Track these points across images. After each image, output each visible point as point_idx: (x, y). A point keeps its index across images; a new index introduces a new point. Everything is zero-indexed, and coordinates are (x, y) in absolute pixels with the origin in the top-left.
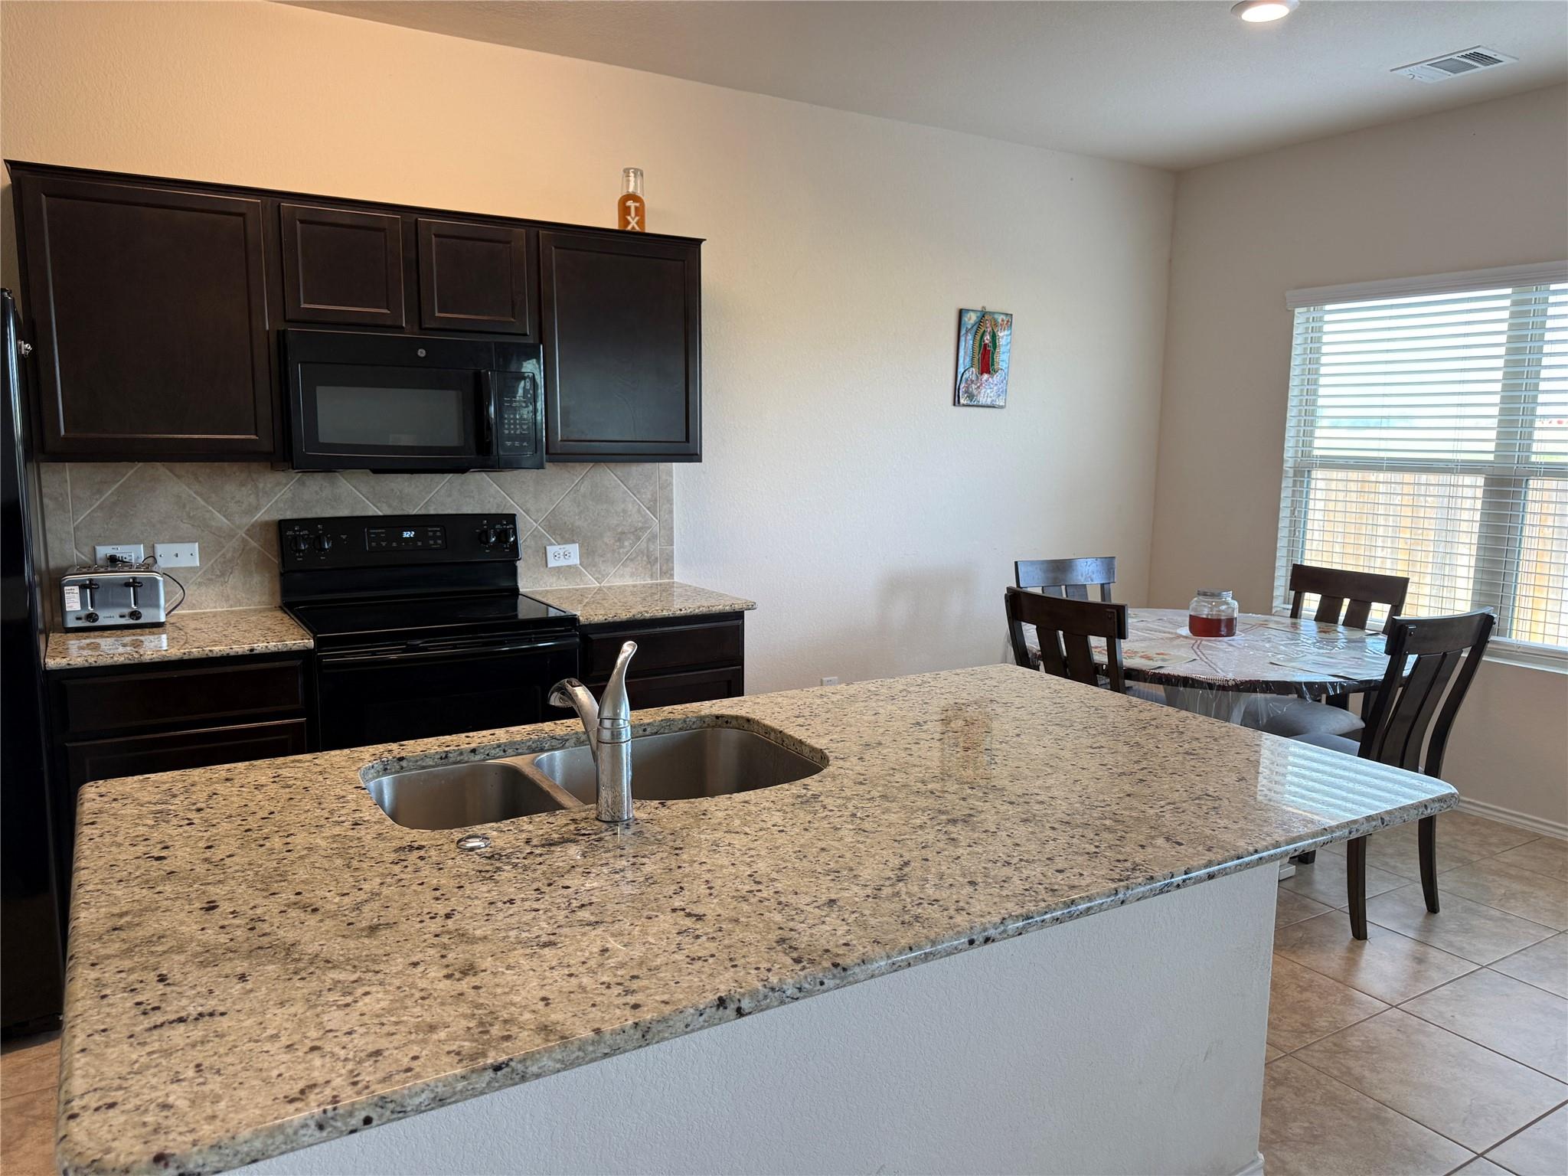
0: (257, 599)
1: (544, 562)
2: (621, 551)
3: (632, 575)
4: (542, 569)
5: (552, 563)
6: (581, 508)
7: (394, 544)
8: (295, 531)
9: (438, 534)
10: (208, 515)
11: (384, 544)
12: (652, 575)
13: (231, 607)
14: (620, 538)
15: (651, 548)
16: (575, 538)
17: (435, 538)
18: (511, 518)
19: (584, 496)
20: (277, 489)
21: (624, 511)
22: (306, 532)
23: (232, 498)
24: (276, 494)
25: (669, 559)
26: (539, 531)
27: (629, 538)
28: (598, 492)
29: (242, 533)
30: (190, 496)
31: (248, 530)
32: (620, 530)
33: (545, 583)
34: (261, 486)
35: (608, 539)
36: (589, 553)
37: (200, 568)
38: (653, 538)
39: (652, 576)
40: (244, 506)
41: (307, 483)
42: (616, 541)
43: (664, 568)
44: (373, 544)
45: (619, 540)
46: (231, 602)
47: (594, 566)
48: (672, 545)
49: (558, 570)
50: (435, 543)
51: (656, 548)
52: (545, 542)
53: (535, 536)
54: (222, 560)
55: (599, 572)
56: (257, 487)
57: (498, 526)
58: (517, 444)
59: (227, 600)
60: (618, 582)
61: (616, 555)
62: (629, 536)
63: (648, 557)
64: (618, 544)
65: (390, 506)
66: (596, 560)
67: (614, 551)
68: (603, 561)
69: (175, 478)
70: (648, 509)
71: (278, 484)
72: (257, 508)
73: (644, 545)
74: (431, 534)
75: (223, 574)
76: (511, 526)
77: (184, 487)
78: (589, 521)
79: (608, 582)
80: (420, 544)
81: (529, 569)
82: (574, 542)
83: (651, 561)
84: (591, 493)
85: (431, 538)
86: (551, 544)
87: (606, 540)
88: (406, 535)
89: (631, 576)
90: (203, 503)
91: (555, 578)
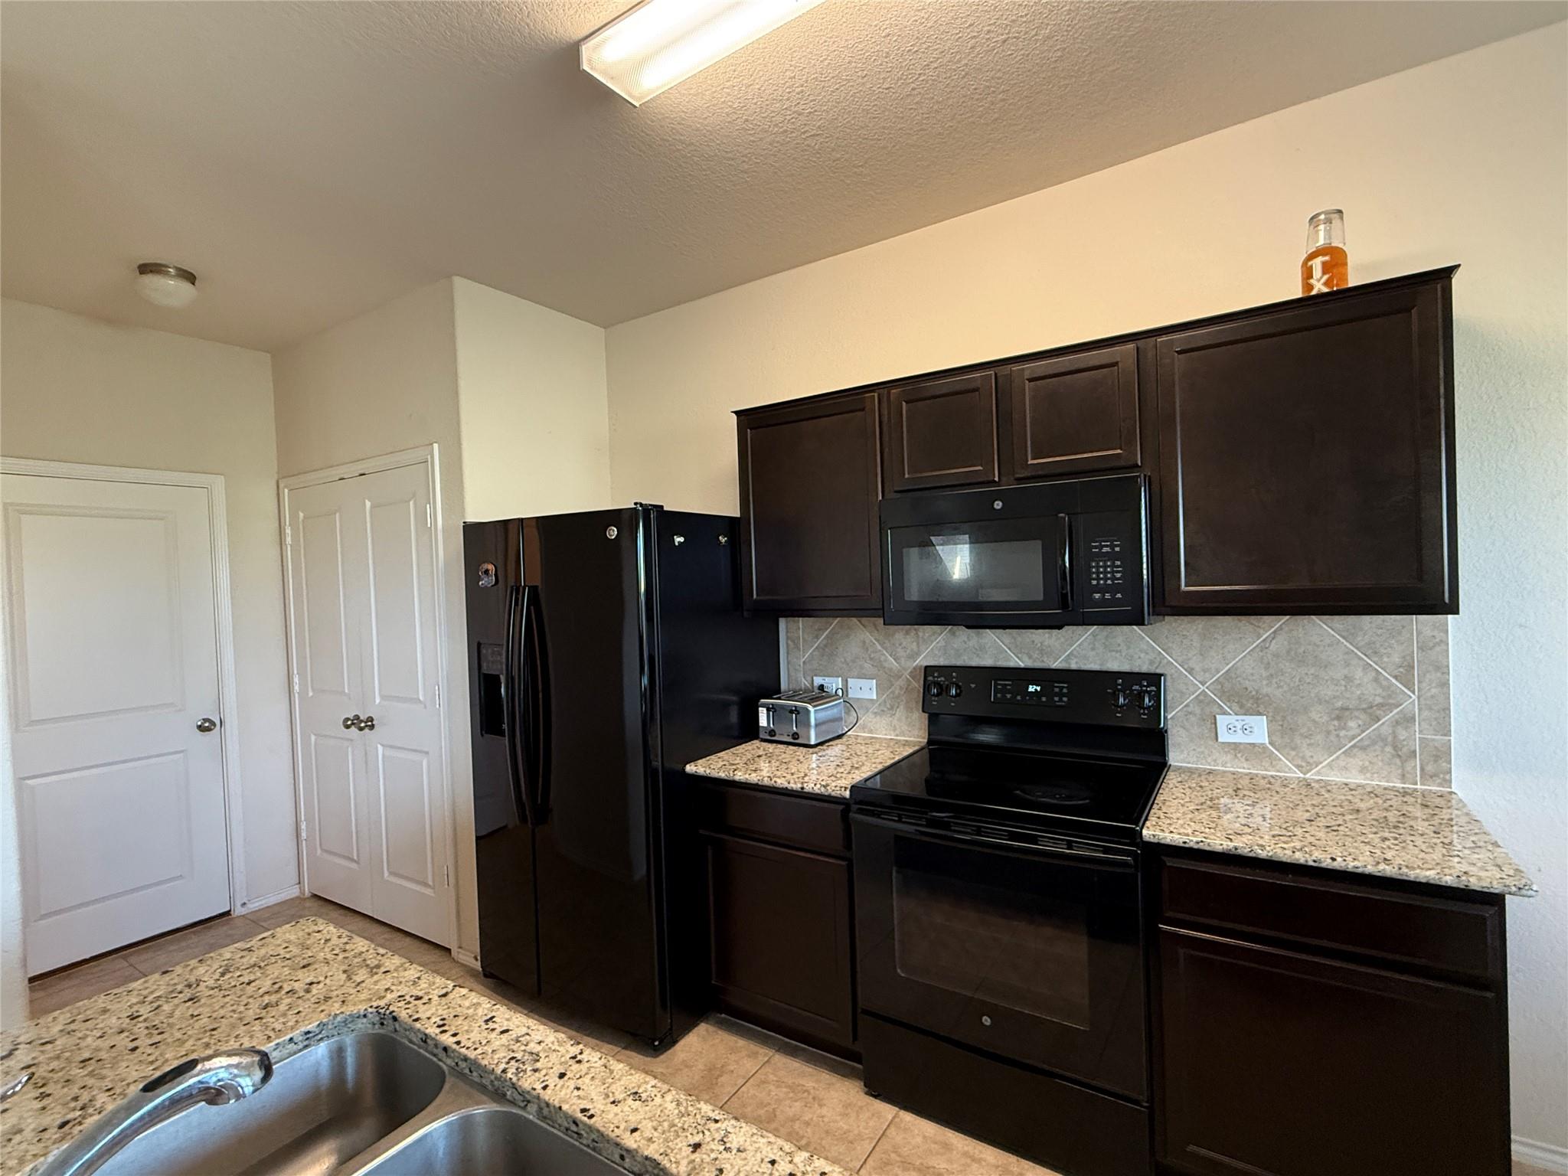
0: (916, 732)
1: (1213, 735)
2: (1342, 733)
3: (1363, 770)
4: (1211, 743)
5: (1224, 737)
6: (1272, 671)
7: (1019, 698)
8: (934, 677)
9: (1065, 691)
10: (883, 658)
11: (1009, 696)
12: (1403, 775)
13: (897, 735)
14: (1341, 715)
15: (1402, 734)
16: (1261, 709)
17: (1061, 695)
18: (1155, 679)
19: (1276, 655)
20: (933, 638)
21: (1348, 679)
22: (943, 679)
23: (900, 645)
24: (932, 642)
25: (1442, 754)
26: (1206, 695)
27: (1358, 718)
28: (1301, 650)
29: (906, 674)
30: (871, 641)
31: (911, 672)
32: (1339, 704)
33: (1215, 761)
34: (921, 634)
35: (1318, 714)
36: (1285, 728)
37: (877, 700)
38: (1408, 720)
39: (1403, 778)
40: (908, 651)
41: (957, 633)
42: (1333, 720)
43: (1430, 768)
44: (999, 695)
45: (1338, 718)
46: (897, 732)
47: (1293, 749)
48: (1448, 733)
49: (1235, 748)
50: (1061, 700)
51: (1417, 736)
52: (1216, 709)
53: (1201, 702)
54: (891, 696)
55: (1303, 758)
56: (918, 637)
57: (1137, 687)
58: (1107, 596)
59: (895, 730)
60: (1335, 777)
61: (1332, 738)
62: (1356, 713)
63: (1395, 748)
64: (1336, 723)
65: (1030, 657)
66: (1298, 740)
67: (1328, 733)
68: (1309, 745)
69: (862, 627)
70: (1396, 677)
71: (934, 633)
72: (918, 654)
73: (1386, 730)
74: (1057, 690)
75: (892, 708)
76: (1154, 688)
77: (868, 634)
78: (1286, 688)
79: (1318, 773)
80: (1044, 699)
81: (1192, 741)
82: (1259, 714)
83: (1401, 755)
84: (1288, 652)
85: (1056, 694)
86: (1225, 713)
87: (1314, 715)
88: (1031, 689)
89: (1361, 771)
90: (879, 648)
91: (1229, 757)
